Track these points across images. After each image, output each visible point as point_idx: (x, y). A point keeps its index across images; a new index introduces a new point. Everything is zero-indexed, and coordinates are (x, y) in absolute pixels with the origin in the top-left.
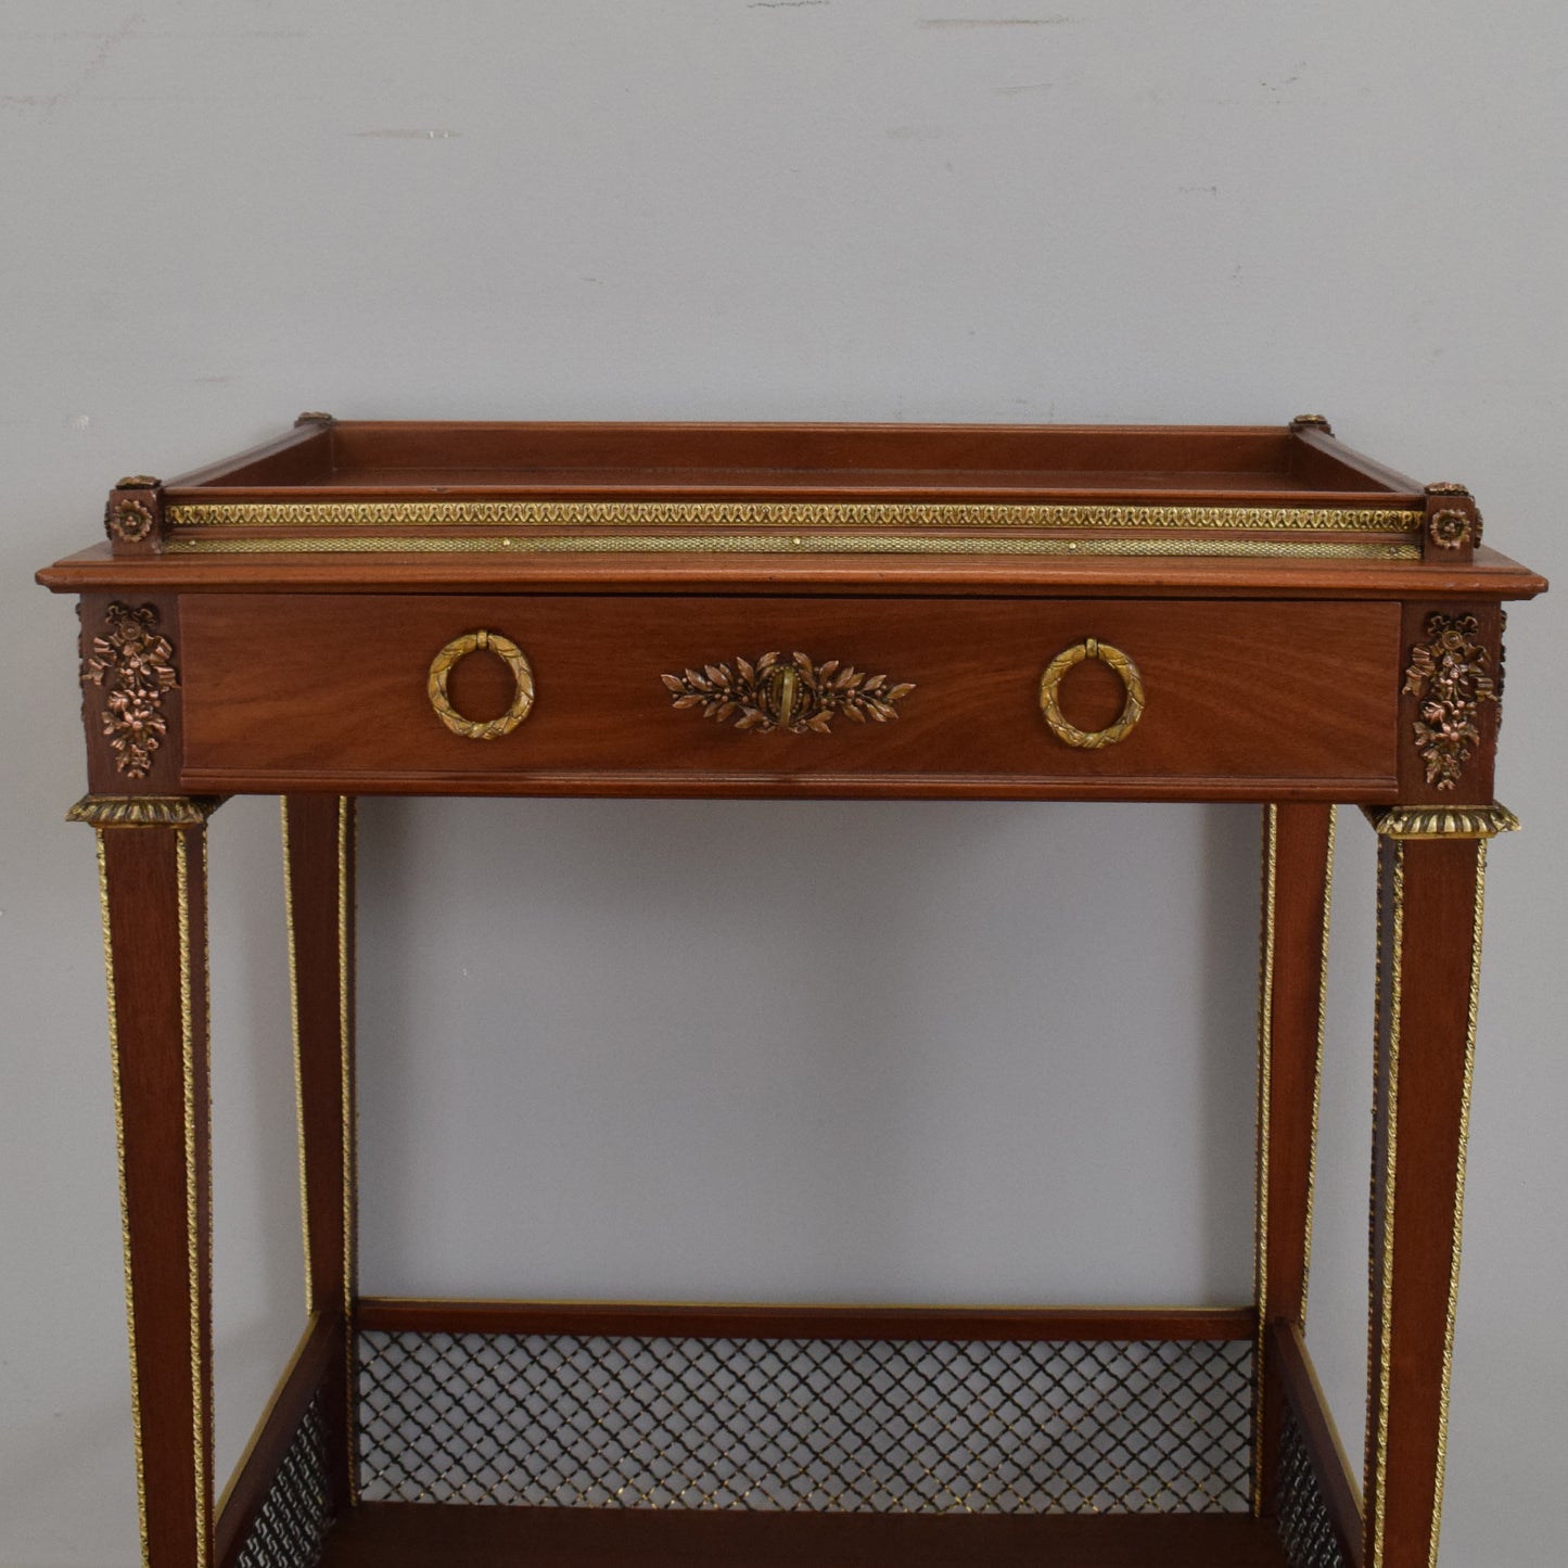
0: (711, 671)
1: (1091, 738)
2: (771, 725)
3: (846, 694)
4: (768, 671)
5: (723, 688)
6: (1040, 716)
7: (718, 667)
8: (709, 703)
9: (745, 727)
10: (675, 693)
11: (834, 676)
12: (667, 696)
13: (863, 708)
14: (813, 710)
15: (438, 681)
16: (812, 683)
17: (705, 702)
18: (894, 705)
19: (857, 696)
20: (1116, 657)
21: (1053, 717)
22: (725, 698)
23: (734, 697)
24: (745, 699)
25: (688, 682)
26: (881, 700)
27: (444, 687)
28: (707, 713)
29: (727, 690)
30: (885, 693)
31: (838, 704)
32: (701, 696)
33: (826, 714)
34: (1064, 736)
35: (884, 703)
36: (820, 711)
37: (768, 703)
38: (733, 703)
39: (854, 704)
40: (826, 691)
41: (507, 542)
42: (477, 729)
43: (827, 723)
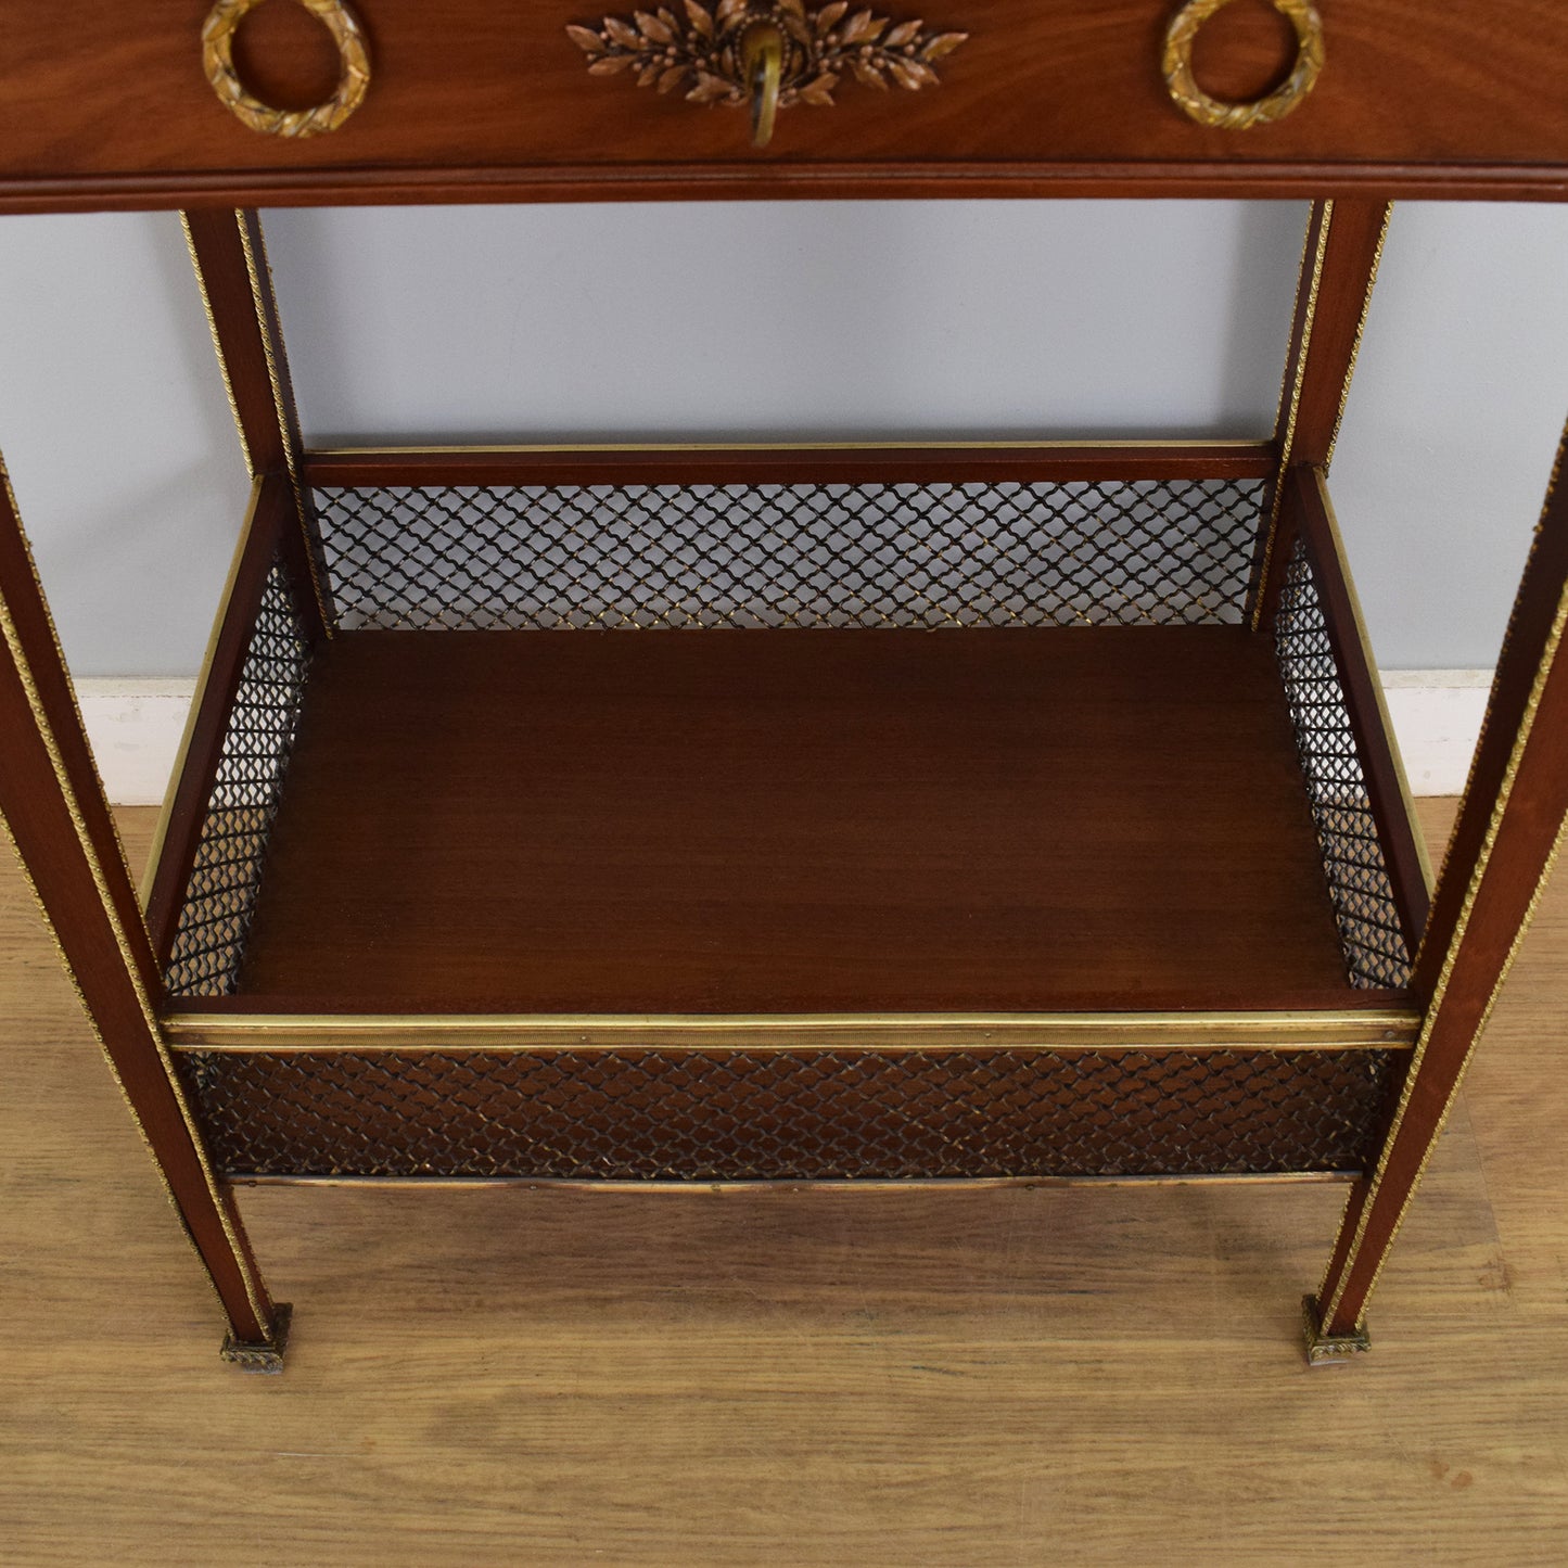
0: (643, 19)
1: (1238, 113)
2: (741, 96)
3: (858, 51)
4: (736, 18)
5: (666, 46)
6: (1161, 86)
7: (654, 13)
8: (645, 66)
9: (704, 99)
10: (592, 52)
11: (839, 26)
12: (576, 57)
13: (885, 71)
14: (807, 76)
15: (217, 56)
16: (804, 36)
17: (637, 66)
18: (932, 65)
19: (876, 55)
21: (1182, 92)
22: (668, 62)
23: (683, 58)
24: (700, 63)
25: (610, 39)
26: (916, 57)
27: (229, 61)
28: (643, 81)
29: (671, 51)
30: (920, 48)
31: (845, 64)
32: (629, 58)
33: (827, 79)
34: (1195, 115)
35: (918, 62)
36: (815, 76)
37: (736, 70)
38: (682, 68)
39: (871, 63)
40: (827, 48)
42: (290, 124)
43: (832, 93)
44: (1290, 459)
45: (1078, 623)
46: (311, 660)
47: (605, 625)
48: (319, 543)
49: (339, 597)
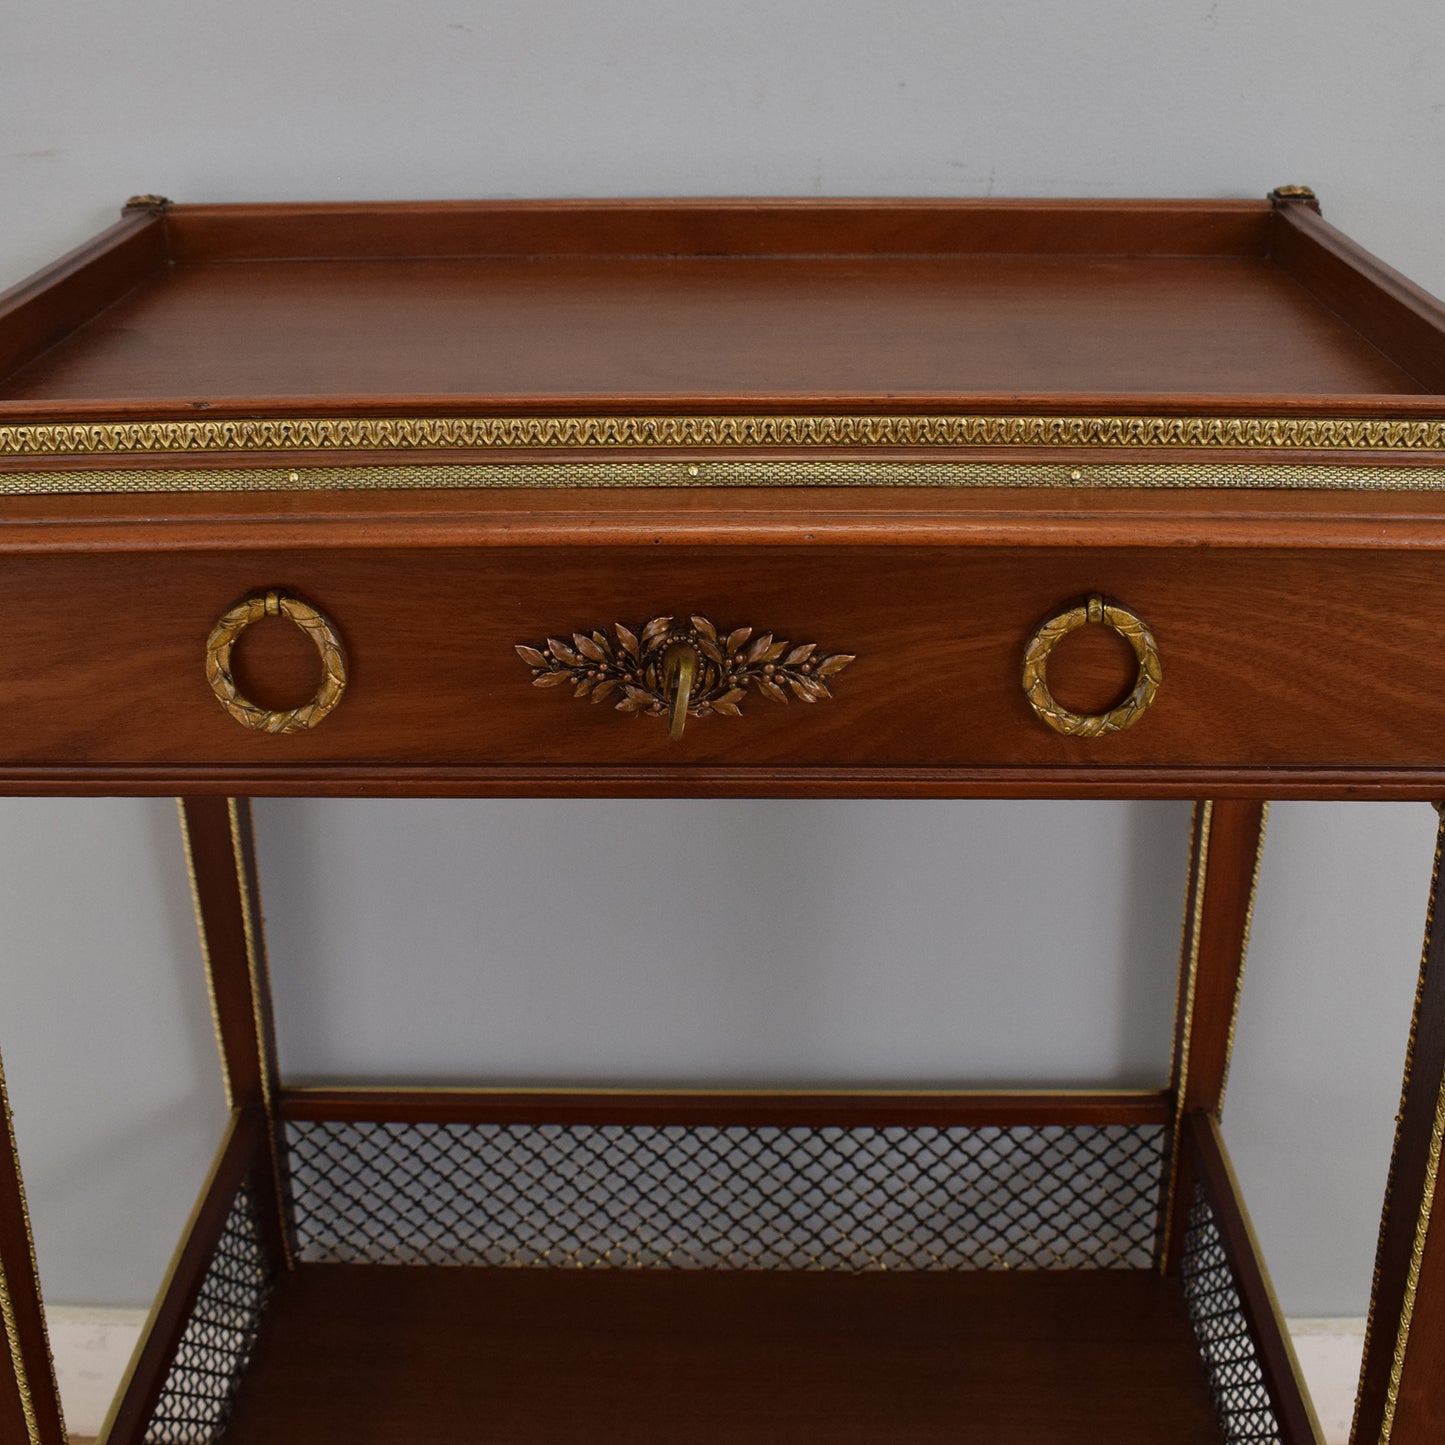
0: (579, 640)
1: (1090, 723)
2: (663, 707)
3: (762, 670)
4: (658, 639)
5: (599, 663)
6: (1022, 698)
7: (590, 636)
8: (580, 680)
9: (631, 709)
10: (535, 668)
11: (746, 647)
12: (524, 672)
13: (785, 686)
14: (719, 690)
15: (218, 662)
16: (716, 656)
17: (574, 680)
18: (826, 682)
19: (777, 672)
20: (1126, 622)
21: (1039, 702)
22: (601, 676)
23: (613, 673)
24: (628, 677)
25: (551, 656)
26: (812, 675)
27: (227, 666)
28: (579, 693)
29: (603, 667)
30: (815, 667)
31: (751, 680)
32: (568, 673)
33: (736, 693)
34: (1053, 724)
35: (813, 679)
36: (726, 690)
37: (658, 683)
38: (612, 682)
39: (773, 680)
40: (736, 666)
41: (294, 477)
42: (274, 721)
43: (738, 704)
44: (1185, 1105)
45: (996, 1267)
46: (272, 1289)
47: (549, 1263)
48: (288, 1175)
49: (303, 1230)
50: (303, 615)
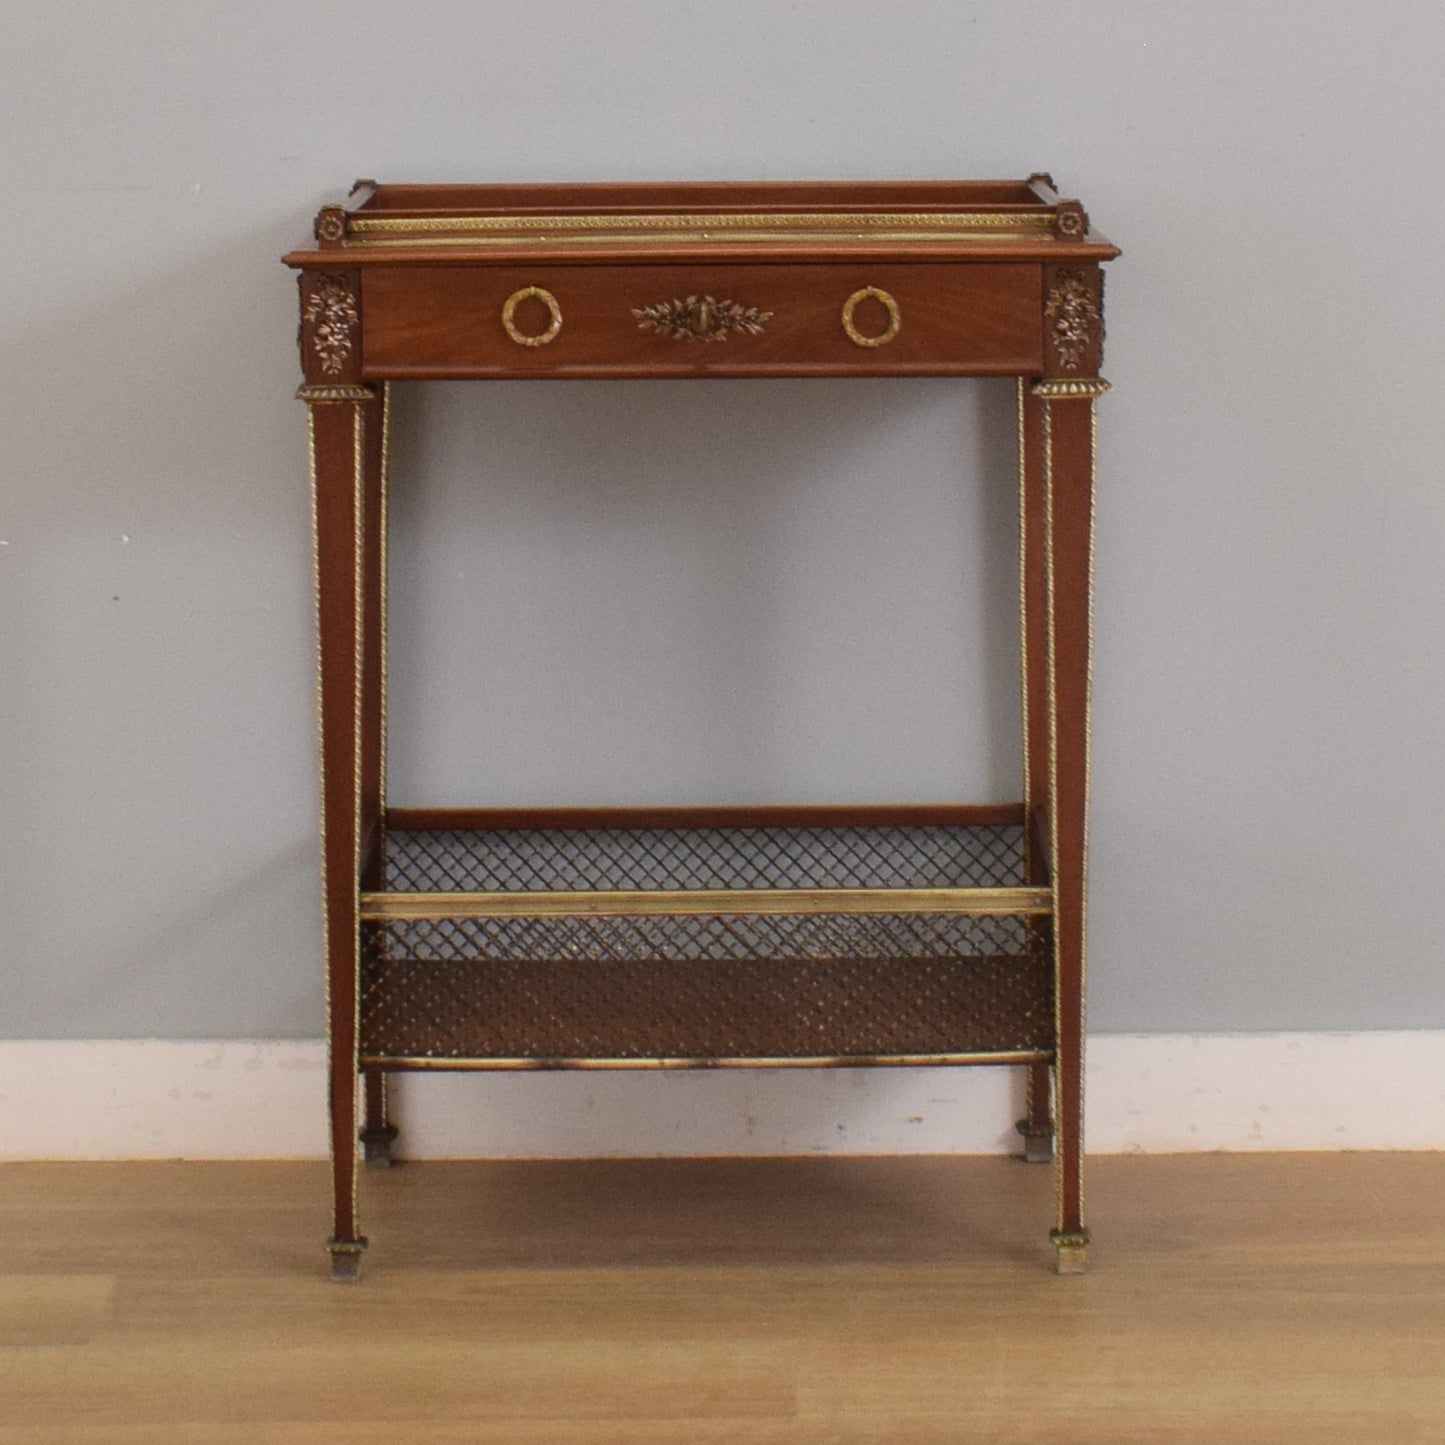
0: (659, 307)
1: (871, 341)
2: (694, 337)
3: (735, 319)
4: (692, 306)
5: (667, 316)
6: (842, 328)
7: (663, 305)
8: (658, 325)
9: (679, 338)
10: (640, 319)
11: (728, 309)
12: (636, 321)
13: (744, 327)
14: (716, 328)
15: (508, 314)
16: (715, 313)
17: (656, 325)
18: (762, 325)
19: (741, 320)
20: (884, 296)
21: (850, 329)
22: (667, 322)
23: (673, 321)
24: (679, 322)
25: (647, 314)
26: (755, 322)
27: (512, 317)
28: (658, 331)
29: (669, 318)
30: (757, 318)
31: (730, 325)
32: (654, 321)
33: (724, 331)
34: (855, 340)
35: (756, 324)
36: (720, 328)
37: (692, 325)
38: (672, 325)
39: (740, 324)
40: (724, 318)
41: (543, 239)
42: (530, 341)
43: (725, 336)
50: (544, 294)
